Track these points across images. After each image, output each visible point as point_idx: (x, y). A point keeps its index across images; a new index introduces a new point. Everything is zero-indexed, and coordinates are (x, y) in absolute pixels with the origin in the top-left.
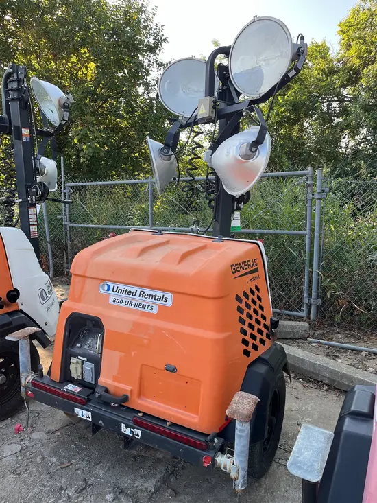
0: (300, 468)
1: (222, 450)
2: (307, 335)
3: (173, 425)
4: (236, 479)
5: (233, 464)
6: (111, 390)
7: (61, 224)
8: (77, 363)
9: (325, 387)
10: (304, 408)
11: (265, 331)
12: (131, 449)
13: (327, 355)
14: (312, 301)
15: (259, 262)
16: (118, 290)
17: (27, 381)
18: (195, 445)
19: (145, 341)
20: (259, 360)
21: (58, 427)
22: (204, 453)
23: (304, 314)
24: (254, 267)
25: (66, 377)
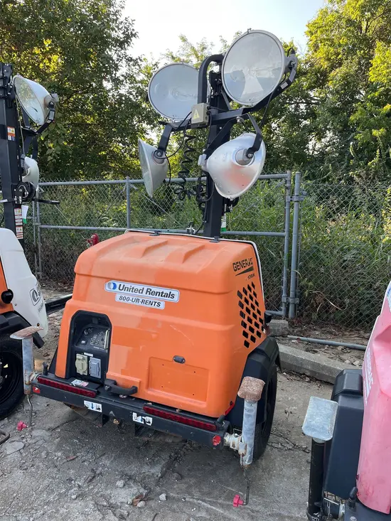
0: (314, 430)
1: (230, 431)
2: (287, 333)
3: (183, 411)
4: (243, 455)
5: (241, 442)
6: (119, 382)
7: (31, 225)
8: (84, 359)
9: (308, 379)
10: (290, 398)
11: (261, 325)
12: (141, 436)
13: (307, 350)
14: (290, 300)
15: (254, 260)
16: (124, 288)
17: (31, 379)
18: (205, 427)
19: (154, 336)
20: (256, 351)
21: (58, 424)
22: (214, 433)
23: (282, 313)
24: (251, 266)
25: (72, 373)
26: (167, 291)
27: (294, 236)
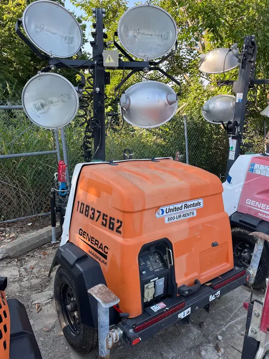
18: (242, 274)
19: (198, 236)
22: (246, 275)
26: (196, 202)
27: (64, 152)
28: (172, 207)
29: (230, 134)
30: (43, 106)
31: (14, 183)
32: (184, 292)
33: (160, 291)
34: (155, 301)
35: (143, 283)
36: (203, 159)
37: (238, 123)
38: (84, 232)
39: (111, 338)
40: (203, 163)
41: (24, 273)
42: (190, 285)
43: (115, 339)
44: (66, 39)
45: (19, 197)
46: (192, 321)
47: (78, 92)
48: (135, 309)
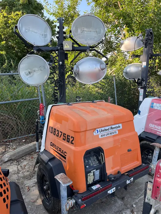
26: (117, 126)
27: (43, 99)
28: (103, 129)
29: (140, 86)
30: (30, 73)
31: (15, 117)
32: (111, 178)
33: (97, 178)
34: (94, 183)
35: (87, 173)
36: (126, 101)
37: (144, 79)
38: (53, 144)
39: (68, 205)
40: (126, 103)
41: (20, 169)
42: (115, 174)
43: (70, 205)
44: (42, 35)
45: (18, 125)
46: (118, 196)
47: (49, 65)
48: (82, 188)
